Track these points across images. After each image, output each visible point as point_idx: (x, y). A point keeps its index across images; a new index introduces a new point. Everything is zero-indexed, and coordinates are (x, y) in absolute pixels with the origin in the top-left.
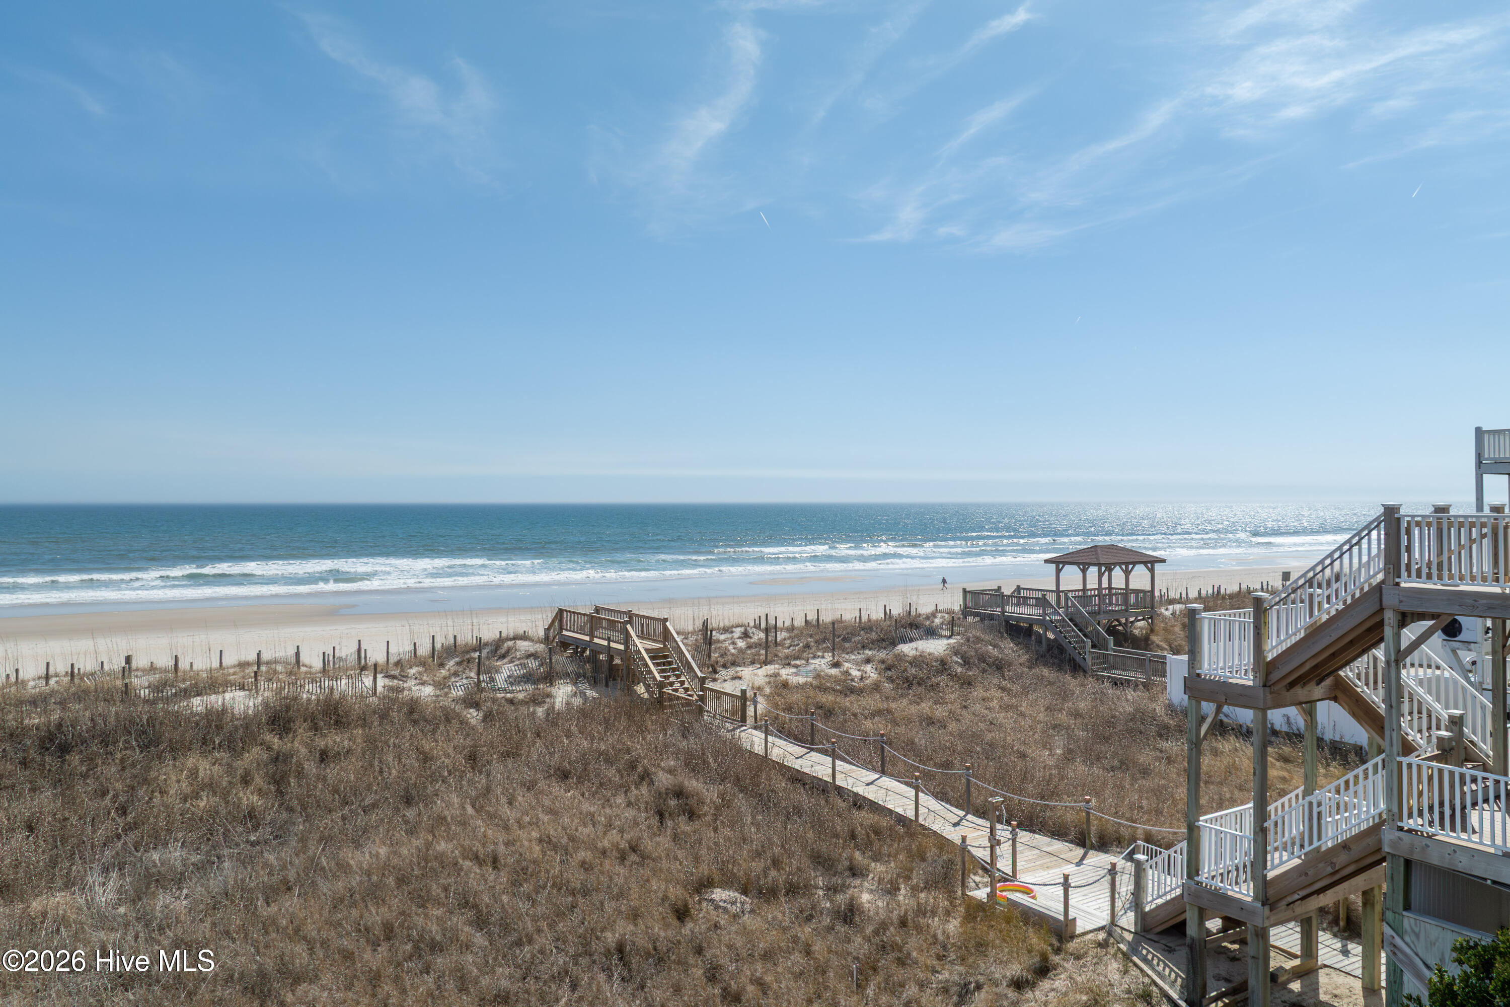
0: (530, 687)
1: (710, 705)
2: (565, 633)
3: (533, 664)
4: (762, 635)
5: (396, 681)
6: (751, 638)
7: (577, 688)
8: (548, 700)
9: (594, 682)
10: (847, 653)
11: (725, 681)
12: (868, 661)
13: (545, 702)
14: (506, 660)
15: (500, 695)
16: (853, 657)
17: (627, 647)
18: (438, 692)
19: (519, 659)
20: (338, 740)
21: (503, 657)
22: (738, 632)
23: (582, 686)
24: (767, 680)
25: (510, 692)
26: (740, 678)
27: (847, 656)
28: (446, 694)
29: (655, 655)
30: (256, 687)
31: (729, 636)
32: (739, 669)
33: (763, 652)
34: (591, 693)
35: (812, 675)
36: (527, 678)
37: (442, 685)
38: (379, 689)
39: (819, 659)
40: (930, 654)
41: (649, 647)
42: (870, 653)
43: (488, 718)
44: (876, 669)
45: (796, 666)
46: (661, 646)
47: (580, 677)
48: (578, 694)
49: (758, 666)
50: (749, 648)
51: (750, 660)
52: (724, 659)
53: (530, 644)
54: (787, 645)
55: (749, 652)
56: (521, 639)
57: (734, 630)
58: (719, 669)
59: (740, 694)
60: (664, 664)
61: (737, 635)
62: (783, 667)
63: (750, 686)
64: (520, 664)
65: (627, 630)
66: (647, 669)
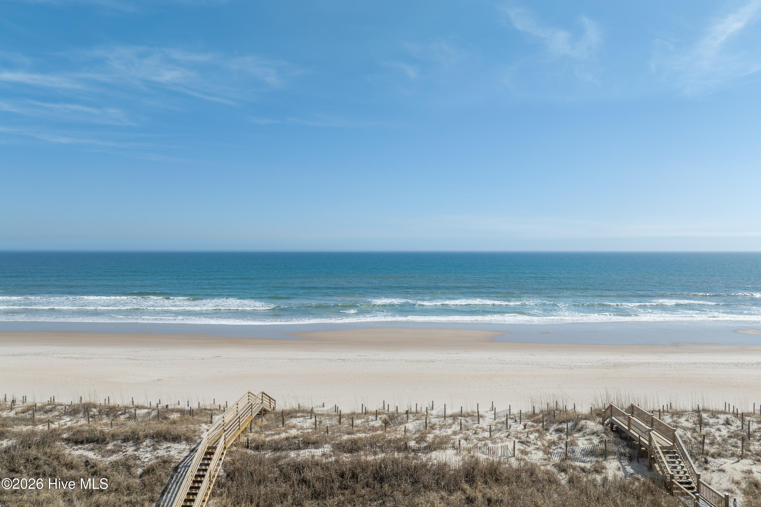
0: (594, 459)
1: (704, 492)
2: (613, 418)
3: (596, 440)
4: (739, 423)
5: (524, 446)
6: (731, 425)
7: (621, 463)
8: (604, 471)
9: (631, 459)
11: (714, 471)
13: (602, 472)
14: (581, 433)
15: (578, 464)
17: (650, 444)
18: (546, 457)
19: (588, 435)
20: (496, 491)
21: (579, 430)
22: (723, 417)
23: (625, 463)
24: (744, 475)
25: (584, 462)
26: (723, 471)
28: (549, 459)
29: (667, 451)
30: (460, 448)
31: (716, 421)
32: (723, 460)
33: (740, 443)
34: (629, 469)
36: (591, 453)
37: (546, 451)
38: (517, 452)
41: (665, 444)
43: (571, 481)
46: (672, 444)
47: (622, 454)
48: (621, 469)
49: (737, 460)
50: (730, 437)
51: (731, 452)
52: (713, 450)
53: (594, 424)
54: (757, 438)
55: (730, 441)
56: (589, 420)
57: (719, 416)
58: (709, 459)
59: (724, 497)
60: (673, 458)
61: (721, 421)
62: (755, 464)
63: (731, 479)
64: (589, 439)
65: (650, 435)
66: (663, 462)
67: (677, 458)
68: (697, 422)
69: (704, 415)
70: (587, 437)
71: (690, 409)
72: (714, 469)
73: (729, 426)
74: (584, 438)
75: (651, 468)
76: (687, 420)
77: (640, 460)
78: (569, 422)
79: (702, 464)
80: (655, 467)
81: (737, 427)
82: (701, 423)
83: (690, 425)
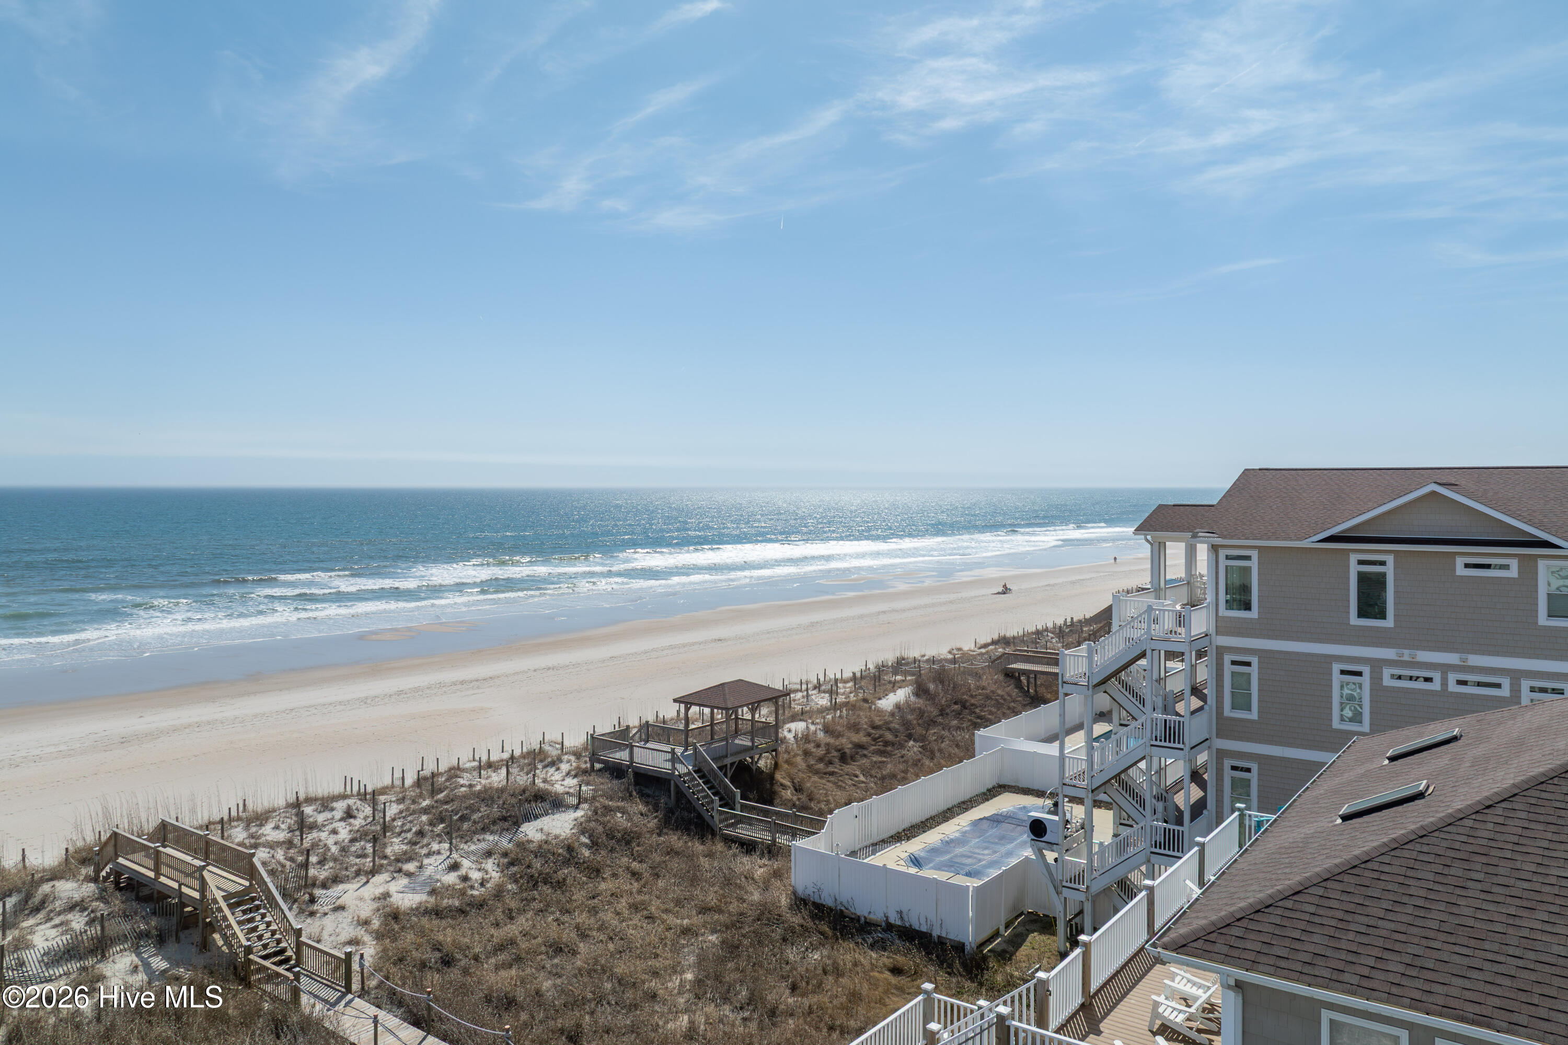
0: (74, 966)
1: (310, 961)
2: (121, 860)
3: (78, 922)
4: (368, 810)
6: (354, 817)
7: (138, 955)
9: (161, 940)
10: (466, 843)
11: (326, 914)
12: (489, 854)
14: (41, 916)
16: (473, 847)
17: (203, 895)
19: (59, 914)
21: (37, 910)
22: (341, 806)
23: (148, 951)
24: (375, 905)
25: (49, 980)
26: (342, 908)
27: (466, 847)
29: (237, 900)
31: (329, 815)
32: (341, 887)
33: (369, 848)
34: (159, 963)
35: (428, 889)
36: (69, 953)
39: (435, 857)
40: (556, 837)
41: (233, 888)
42: (491, 838)
44: (498, 865)
45: (409, 875)
46: (247, 884)
47: (142, 935)
48: (141, 968)
49: (365, 880)
50: (353, 840)
51: (355, 868)
52: (323, 874)
53: (75, 885)
54: (398, 830)
55: (353, 849)
56: (62, 878)
57: (335, 805)
58: (318, 892)
59: (343, 956)
60: (250, 910)
61: (338, 814)
62: (394, 878)
63: (356, 918)
64: (61, 924)
65: (203, 877)
66: (229, 926)
67: (258, 908)
68: (296, 827)
69: (308, 810)
70: (57, 921)
71: (281, 803)
72: (326, 909)
73: (352, 820)
74: (48, 925)
75: (205, 945)
76: (277, 827)
77: (182, 935)
78: (10, 895)
79: (304, 907)
80: (214, 940)
81: (365, 818)
82: (303, 826)
83: (281, 836)
